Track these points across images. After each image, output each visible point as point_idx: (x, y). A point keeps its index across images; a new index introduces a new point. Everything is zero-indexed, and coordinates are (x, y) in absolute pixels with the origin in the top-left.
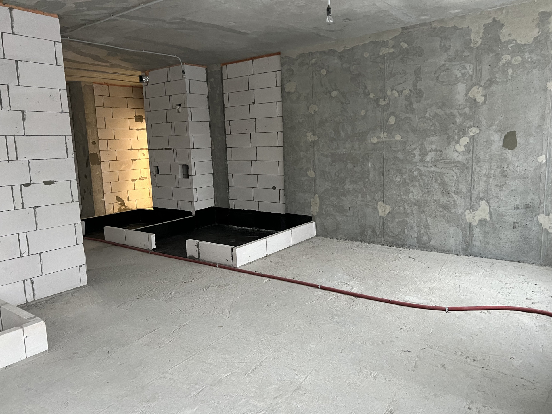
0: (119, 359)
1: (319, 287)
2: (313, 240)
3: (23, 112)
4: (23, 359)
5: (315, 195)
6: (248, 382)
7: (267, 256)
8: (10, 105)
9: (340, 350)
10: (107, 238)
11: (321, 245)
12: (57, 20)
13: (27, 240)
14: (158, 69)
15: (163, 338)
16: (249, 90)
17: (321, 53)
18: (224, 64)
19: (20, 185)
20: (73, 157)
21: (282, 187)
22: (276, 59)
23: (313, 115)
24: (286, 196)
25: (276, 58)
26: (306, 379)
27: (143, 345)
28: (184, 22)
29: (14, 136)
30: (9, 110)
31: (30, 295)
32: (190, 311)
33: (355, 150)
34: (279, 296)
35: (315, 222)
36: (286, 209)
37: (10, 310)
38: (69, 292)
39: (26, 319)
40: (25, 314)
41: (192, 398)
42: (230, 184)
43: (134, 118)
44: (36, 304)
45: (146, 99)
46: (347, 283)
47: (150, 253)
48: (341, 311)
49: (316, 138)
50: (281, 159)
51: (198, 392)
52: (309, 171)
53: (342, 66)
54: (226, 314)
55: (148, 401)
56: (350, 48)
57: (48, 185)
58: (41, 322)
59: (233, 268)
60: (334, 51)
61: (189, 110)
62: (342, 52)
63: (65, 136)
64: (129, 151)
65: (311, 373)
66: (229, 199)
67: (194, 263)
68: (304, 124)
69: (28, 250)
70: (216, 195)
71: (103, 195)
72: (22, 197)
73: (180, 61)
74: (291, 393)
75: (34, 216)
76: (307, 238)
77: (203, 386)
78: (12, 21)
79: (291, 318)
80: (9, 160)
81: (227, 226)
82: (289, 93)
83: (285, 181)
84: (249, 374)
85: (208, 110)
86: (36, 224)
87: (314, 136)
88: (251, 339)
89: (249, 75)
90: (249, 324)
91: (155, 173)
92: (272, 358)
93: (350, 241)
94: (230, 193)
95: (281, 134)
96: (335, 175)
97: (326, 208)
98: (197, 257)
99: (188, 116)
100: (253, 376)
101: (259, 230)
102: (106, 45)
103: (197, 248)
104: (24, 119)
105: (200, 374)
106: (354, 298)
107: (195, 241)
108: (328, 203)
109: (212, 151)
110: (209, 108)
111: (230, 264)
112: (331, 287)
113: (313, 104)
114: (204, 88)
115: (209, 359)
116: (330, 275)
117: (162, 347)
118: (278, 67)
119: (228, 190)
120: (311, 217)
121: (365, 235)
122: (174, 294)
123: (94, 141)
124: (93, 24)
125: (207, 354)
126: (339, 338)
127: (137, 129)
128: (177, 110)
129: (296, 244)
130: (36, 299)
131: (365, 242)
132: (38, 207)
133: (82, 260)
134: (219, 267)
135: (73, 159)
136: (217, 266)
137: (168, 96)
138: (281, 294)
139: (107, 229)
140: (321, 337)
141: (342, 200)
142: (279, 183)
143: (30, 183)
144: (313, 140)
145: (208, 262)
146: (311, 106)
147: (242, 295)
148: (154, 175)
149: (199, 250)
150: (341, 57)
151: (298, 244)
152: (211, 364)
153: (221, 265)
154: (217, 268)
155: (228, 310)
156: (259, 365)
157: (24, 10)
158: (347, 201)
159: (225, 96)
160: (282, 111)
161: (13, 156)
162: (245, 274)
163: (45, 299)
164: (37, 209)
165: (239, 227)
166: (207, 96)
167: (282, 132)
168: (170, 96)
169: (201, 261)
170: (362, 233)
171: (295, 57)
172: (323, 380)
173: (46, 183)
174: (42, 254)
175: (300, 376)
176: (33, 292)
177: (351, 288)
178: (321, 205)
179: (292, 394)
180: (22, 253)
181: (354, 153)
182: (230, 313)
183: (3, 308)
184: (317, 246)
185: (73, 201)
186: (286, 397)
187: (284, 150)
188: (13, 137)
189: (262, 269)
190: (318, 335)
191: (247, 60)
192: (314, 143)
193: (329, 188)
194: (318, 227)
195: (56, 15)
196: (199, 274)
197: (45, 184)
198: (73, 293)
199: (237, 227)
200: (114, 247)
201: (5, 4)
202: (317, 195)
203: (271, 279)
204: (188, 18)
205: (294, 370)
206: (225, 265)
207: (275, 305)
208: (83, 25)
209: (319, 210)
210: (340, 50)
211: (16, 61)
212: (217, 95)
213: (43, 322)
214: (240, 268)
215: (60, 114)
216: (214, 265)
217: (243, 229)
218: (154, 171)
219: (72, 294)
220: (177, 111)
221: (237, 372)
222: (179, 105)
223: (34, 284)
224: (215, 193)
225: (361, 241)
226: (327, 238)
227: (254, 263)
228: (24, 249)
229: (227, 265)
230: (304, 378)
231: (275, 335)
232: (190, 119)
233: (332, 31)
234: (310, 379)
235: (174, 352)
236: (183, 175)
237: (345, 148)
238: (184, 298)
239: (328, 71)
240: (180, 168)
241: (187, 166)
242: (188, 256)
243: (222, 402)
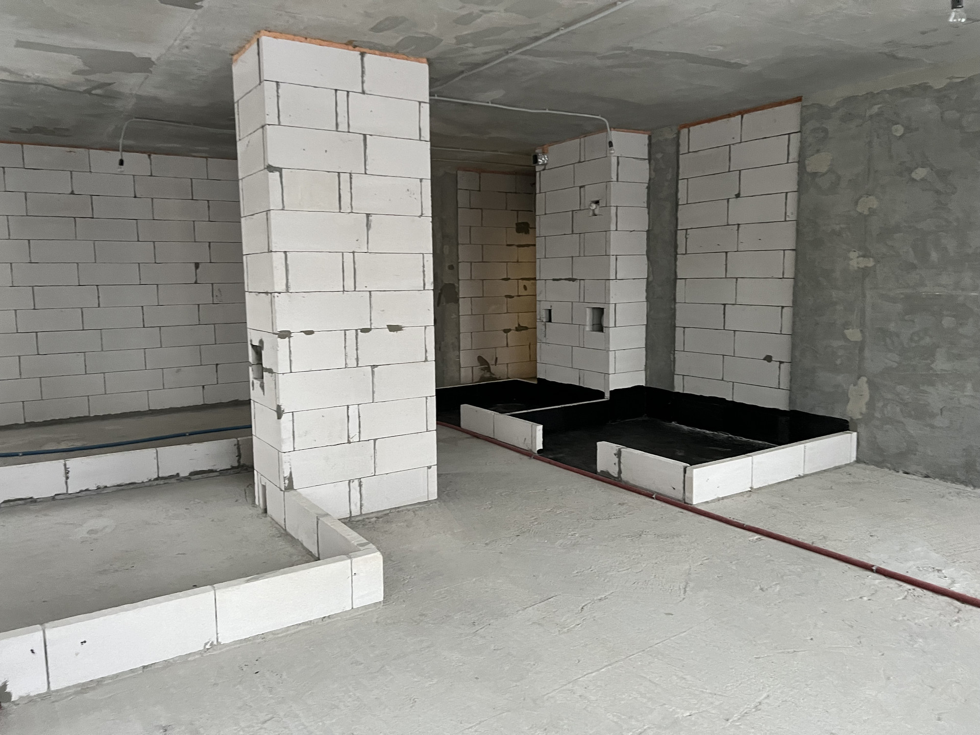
0: (492, 640)
1: (874, 568)
2: (848, 469)
3: (368, 215)
4: (347, 609)
5: (859, 378)
7: (752, 491)
8: (351, 205)
9: (936, 713)
10: (464, 424)
11: (870, 482)
12: (426, 67)
13: (359, 417)
14: (564, 141)
15: (565, 617)
16: (729, 171)
17: (893, 92)
18: (685, 127)
19: (357, 330)
20: (432, 288)
21: (785, 357)
22: (792, 111)
23: (866, 215)
24: (793, 376)
25: (794, 109)
27: (530, 623)
28: (628, 53)
29: (353, 252)
30: (349, 213)
31: (356, 505)
32: (609, 574)
33: (963, 290)
34: (785, 575)
35: (855, 434)
36: (791, 401)
37: (332, 526)
38: (410, 508)
39: (356, 544)
40: (354, 537)
42: (678, 345)
43: (515, 226)
44: (363, 520)
45: (540, 193)
46: (939, 571)
47: (534, 458)
48: (930, 628)
49: (870, 263)
50: (787, 300)
52: (849, 329)
53: (942, 117)
54: (678, 593)
56: (964, 79)
57: (394, 332)
58: (376, 554)
59: (684, 505)
60: (924, 88)
61: (613, 210)
62: (945, 88)
63: (423, 254)
64: (503, 281)
66: (673, 374)
68: (844, 235)
69: (360, 432)
70: (648, 365)
71: (458, 353)
72: (357, 349)
73: (606, 124)
75: (371, 381)
76: (837, 465)
78: (363, 72)
79: (816, 625)
80: (344, 291)
81: (667, 424)
82: (814, 174)
83: (793, 346)
84: (734, 721)
85: (646, 210)
86: (373, 392)
87: (865, 259)
88: (732, 650)
89: (733, 144)
90: (725, 619)
91: (544, 321)
92: (780, 699)
93: (937, 480)
94: (677, 363)
95: (790, 255)
96: (911, 339)
97: (884, 406)
98: (616, 476)
99: (609, 222)
100: (742, 727)
101: (731, 437)
102: (490, 104)
103: (617, 460)
104: (368, 226)
105: (636, 698)
106: (958, 603)
107: (615, 445)
108: (889, 396)
109: (648, 284)
110: (648, 207)
111: (680, 497)
112: (902, 573)
113: (868, 195)
114: (643, 172)
115: (653, 673)
116: (897, 548)
117: (564, 633)
118: (794, 125)
119: (672, 356)
120: (847, 422)
122: (578, 537)
123: (451, 264)
124: (478, 70)
125: (648, 663)
126: (931, 687)
127: (519, 246)
128: (591, 211)
129: (813, 474)
130: (363, 513)
132: (377, 366)
133: (431, 455)
134: (658, 499)
135: (432, 292)
136: (654, 496)
137: (578, 188)
138: (789, 569)
139: (466, 409)
140: (887, 675)
141: (925, 392)
142: (781, 349)
143: (369, 327)
144: (862, 266)
145: (636, 487)
146: (862, 199)
147: (707, 561)
148: (543, 323)
149: (620, 462)
150: (941, 97)
151: (817, 473)
152: (656, 684)
153: (662, 496)
154: (654, 501)
155: (682, 586)
156: (754, 708)
157: (380, 55)
158: (935, 396)
159: (682, 185)
160: (796, 208)
161: (349, 284)
162: (710, 520)
163: (375, 515)
164: (376, 369)
165: (690, 428)
166: (647, 185)
167: (793, 250)
168: (581, 187)
169: (624, 484)
171: (832, 104)
173: (393, 328)
174: (377, 441)
176: (361, 501)
177: (950, 581)
178: (872, 398)
180: (351, 437)
181: (960, 296)
182: (685, 592)
183: (322, 521)
184: (860, 483)
185: (426, 360)
187: (795, 286)
188: (352, 254)
189: (743, 515)
190: (881, 672)
191: (729, 116)
192: (865, 272)
193: (895, 365)
194: (863, 444)
195: (425, 60)
196: (621, 508)
197: (390, 331)
198: (416, 510)
199: (685, 428)
200: (475, 440)
201: (355, 47)
202: (864, 379)
203: (764, 538)
204: (636, 46)
206: (668, 497)
207: (776, 591)
208: (462, 72)
209: (867, 409)
210: (939, 83)
211: (365, 136)
212: (666, 184)
213: (379, 553)
214: (699, 508)
215: (418, 218)
216: (649, 494)
217: (699, 433)
218: (544, 316)
219: (414, 512)
220: (591, 213)
221: (709, 712)
222: (597, 202)
223: (363, 489)
224: (647, 362)
225: (966, 483)
226: (882, 467)
227: (725, 500)
228: (354, 432)
229: (672, 498)
231: (784, 653)
232: (613, 227)
233: (927, 47)
235: (585, 646)
236: (593, 325)
237: (939, 285)
238: (598, 548)
239: (908, 129)
240: (589, 312)
241: (601, 311)
242: (599, 470)
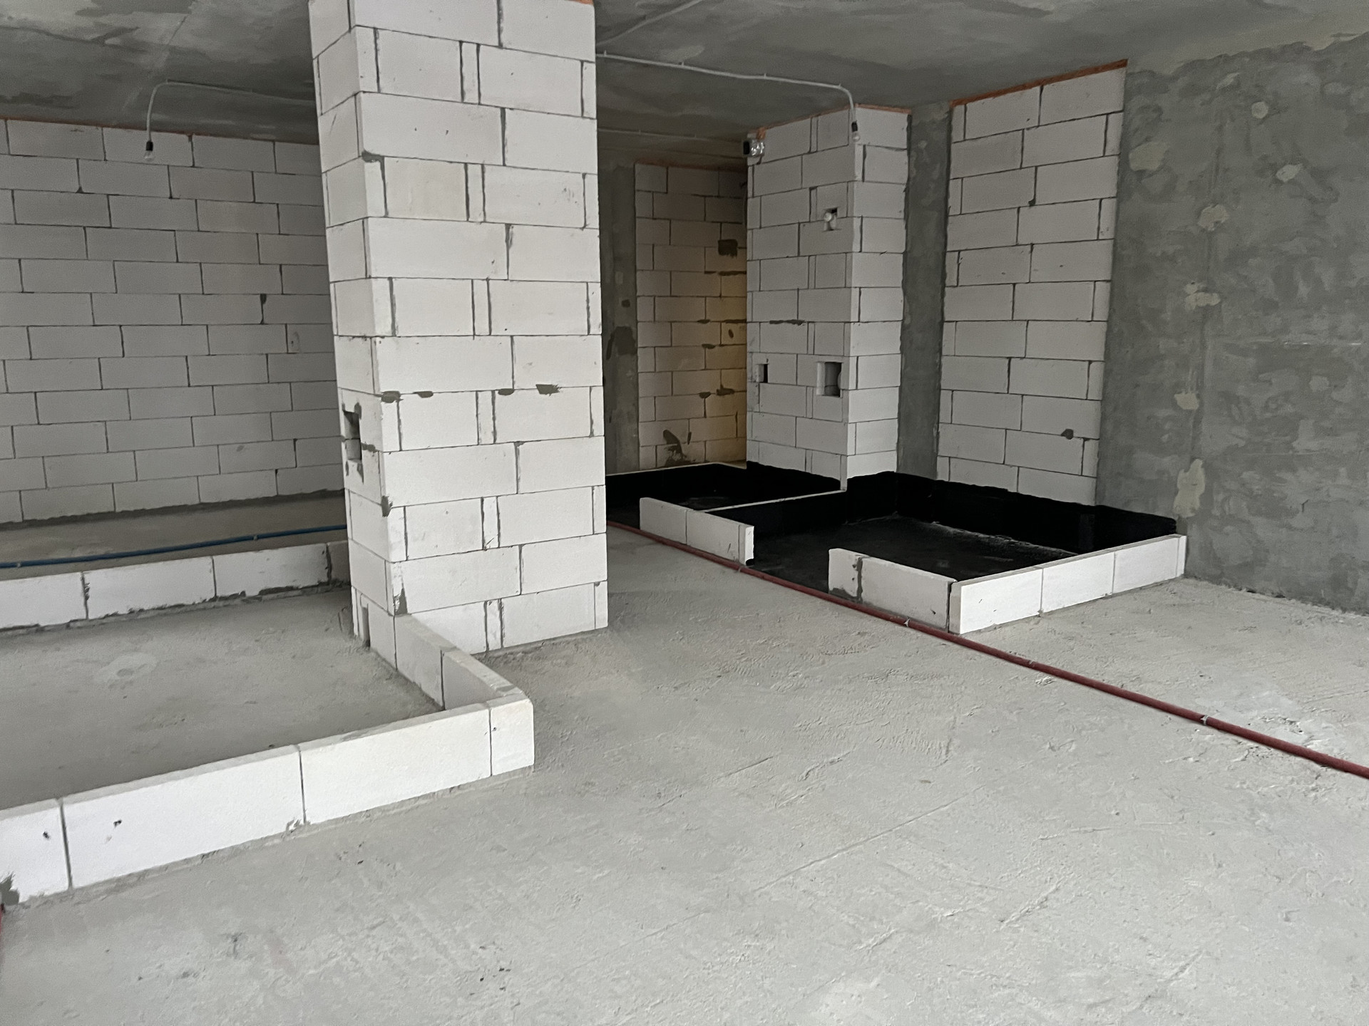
0: (684, 817)
1: (1204, 719)
2: (1176, 587)
3: (508, 226)
4: (485, 777)
5: (1193, 459)
6: (1012, 943)
7: (1041, 615)
8: (484, 210)
9: (1284, 911)
10: (644, 525)
11: (1202, 604)
12: (590, 9)
13: (498, 514)
14: (788, 121)
15: (783, 785)
16: (1021, 168)
17: (1254, 55)
18: (959, 103)
19: (493, 392)
20: (601, 333)
21: (1092, 432)
22: (1112, 81)
23: (1211, 233)
24: (1101, 457)
25: (1115, 78)
26: (1181, 975)
27: (736, 794)
29: (488, 280)
30: (481, 222)
31: (495, 635)
32: (844, 728)
33: (1341, 338)
34: (1083, 729)
35: (1184, 538)
36: (1098, 492)
37: (461, 664)
38: (569, 639)
39: (495, 688)
40: (493, 679)
41: (865, 953)
42: (944, 416)
43: (717, 245)
44: (505, 656)
45: (753, 197)
46: (1291, 722)
47: (741, 571)
48: (1278, 798)
49: (1214, 300)
50: (1098, 354)
51: (878, 941)
52: (1180, 393)
53: (1322, 92)
54: (938, 753)
55: (757, 935)
56: (1355, 37)
57: (546, 394)
58: (524, 701)
59: (949, 636)
60: (1300, 50)
61: (857, 223)
62: (1328, 50)
63: (587, 283)
64: (700, 324)
65: (1194, 959)
66: (935, 455)
67: (846, 609)
68: (1179, 260)
69: (499, 535)
70: (901, 443)
71: (636, 425)
72: (494, 419)
73: (848, 98)
74: (1138, 1004)
75: (515, 463)
76: (1159, 580)
77: (890, 929)
79: (1124, 795)
80: (474, 335)
81: (925, 524)
82: (1141, 173)
83: (1103, 418)
84: (1011, 922)
85: (903, 224)
86: (518, 480)
87: (1208, 295)
88: (1010, 830)
89: (1028, 129)
90: (1002, 788)
91: (757, 380)
92: (1074, 893)
93: (1293, 601)
94: (941, 440)
95: (1103, 289)
96: (1266, 408)
97: (1225, 500)
98: (855, 595)
99: (851, 240)
100: (1022, 929)
101: (1013, 543)
102: (683, 66)
103: (856, 573)
104: (509, 241)
105: (880, 893)
106: (1317, 767)
107: (853, 554)
108: (1233, 486)
109: (904, 328)
110: (906, 218)
111: (942, 624)
112: (1241, 726)
113: (1215, 203)
114: (897, 168)
115: (903, 860)
116: (1237, 692)
117: (782, 806)
118: (1115, 101)
119: (935, 432)
120: (1173, 521)
121: (1348, 588)
122: (802, 678)
123: (626, 298)
124: (665, 15)
125: (896, 847)
126: (1277, 877)
127: (722, 274)
128: (826, 225)
129: (1125, 593)
130: (505, 646)
131: (1344, 610)
132: (523, 443)
133: (599, 567)
134: (911, 626)
135: (600, 338)
136: (906, 623)
137: (808, 190)
138: (1089, 722)
139: (648, 505)
140: (1218, 861)
141: (1281, 480)
142: (1086, 420)
143: (511, 387)
144: (1202, 304)
145: (881, 609)
146: (1207, 208)
147: (977, 710)
148: (755, 384)
149: (860, 577)
150: (1322, 63)
151: (1130, 592)
152: (906, 875)
153: (917, 624)
154: (906, 629)
155: (944, 743)
156: (1038, 905)
158: (1295, 487)
159: (954, 187)
160: (1113, 222)
161: (482, 327)
162: (983, 655)
163: (521, 649)
164: (521, 446)
165: (959, 531)
166: (904, 186)
167: (1107, 281)
168: (811, 189)
169: (864, 606)
170: (1338, 583)
171: (1169, 71)
172: (1234, 988)
173: (543, 389)
174: (523, 548)
175: (1163, 962)
176: (502, 629)
177: (1306, 737)
178: (1209, 488)
179: (1141, 1007)
180: (487, 541)
181: (1335, 346)
182: (948, 751)
183: (448, 658)
184: (1188, 605)
185: (592, 435)
186: (1124, 1010)
187: (1109, 333)
188: (485, 282)
189: (1028, 648)
190: (1210, 857)
191: (1024, 87)
192: (1206, 312)
193: (1242, 443)
194: (1194, 551)
196: (861, 639)
197: (541, 393)
198: (579, 642)
199: (951, 530)
200: (659, 547)
202: (1198, 463)
203: (1056, 679)
205: (1144, 939)
206: (926, 624)
207: (1071, 750)
208: (644, 18)
209: (1201, 503)
210: (1321, 43)
211: (503, 110)
212: (932, 186)
213: (528, 700)
214: (969, 638)
215: (580, 231)
216: (898, 620)
217: (969, 537)
218: (757, 374)
219: (576, 645)
220: (825, 228)
221: (978, 911)
222: (834, 211)
223: (504, 613)
224: (901, 438)
225: (1331, 605)
226: (1219, 583)
227: (1004, 629)
228: (491, 534)
229: (931, 625)
230: (1176, 970)
231: (1079, 832)
232: (856, 247)
234: (1194, 976)
235: (811, 824)
236: (826, 387)
237: (1309, 333)
238: (828, 692)
239: (1273, 108)
240: (820, 369)
241: (837, 367)
242: (831, 588)
243: (942, 982)
